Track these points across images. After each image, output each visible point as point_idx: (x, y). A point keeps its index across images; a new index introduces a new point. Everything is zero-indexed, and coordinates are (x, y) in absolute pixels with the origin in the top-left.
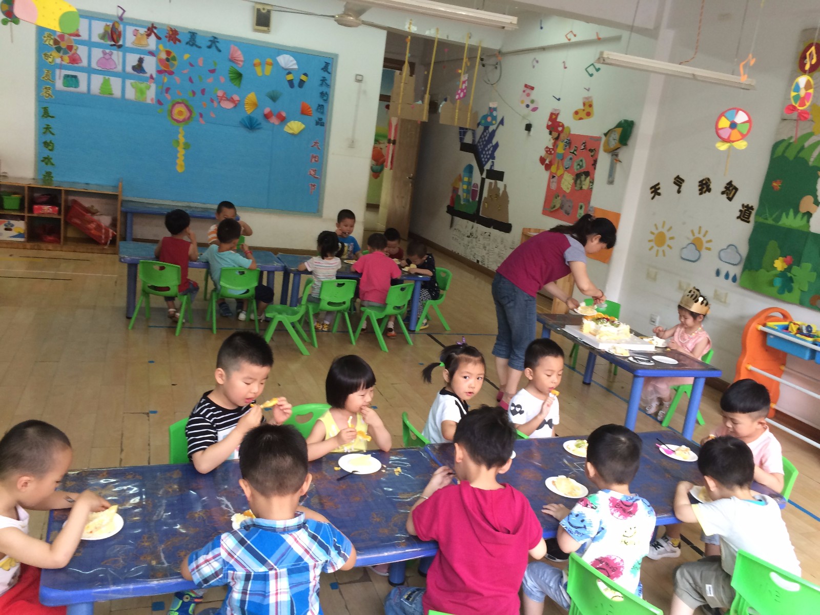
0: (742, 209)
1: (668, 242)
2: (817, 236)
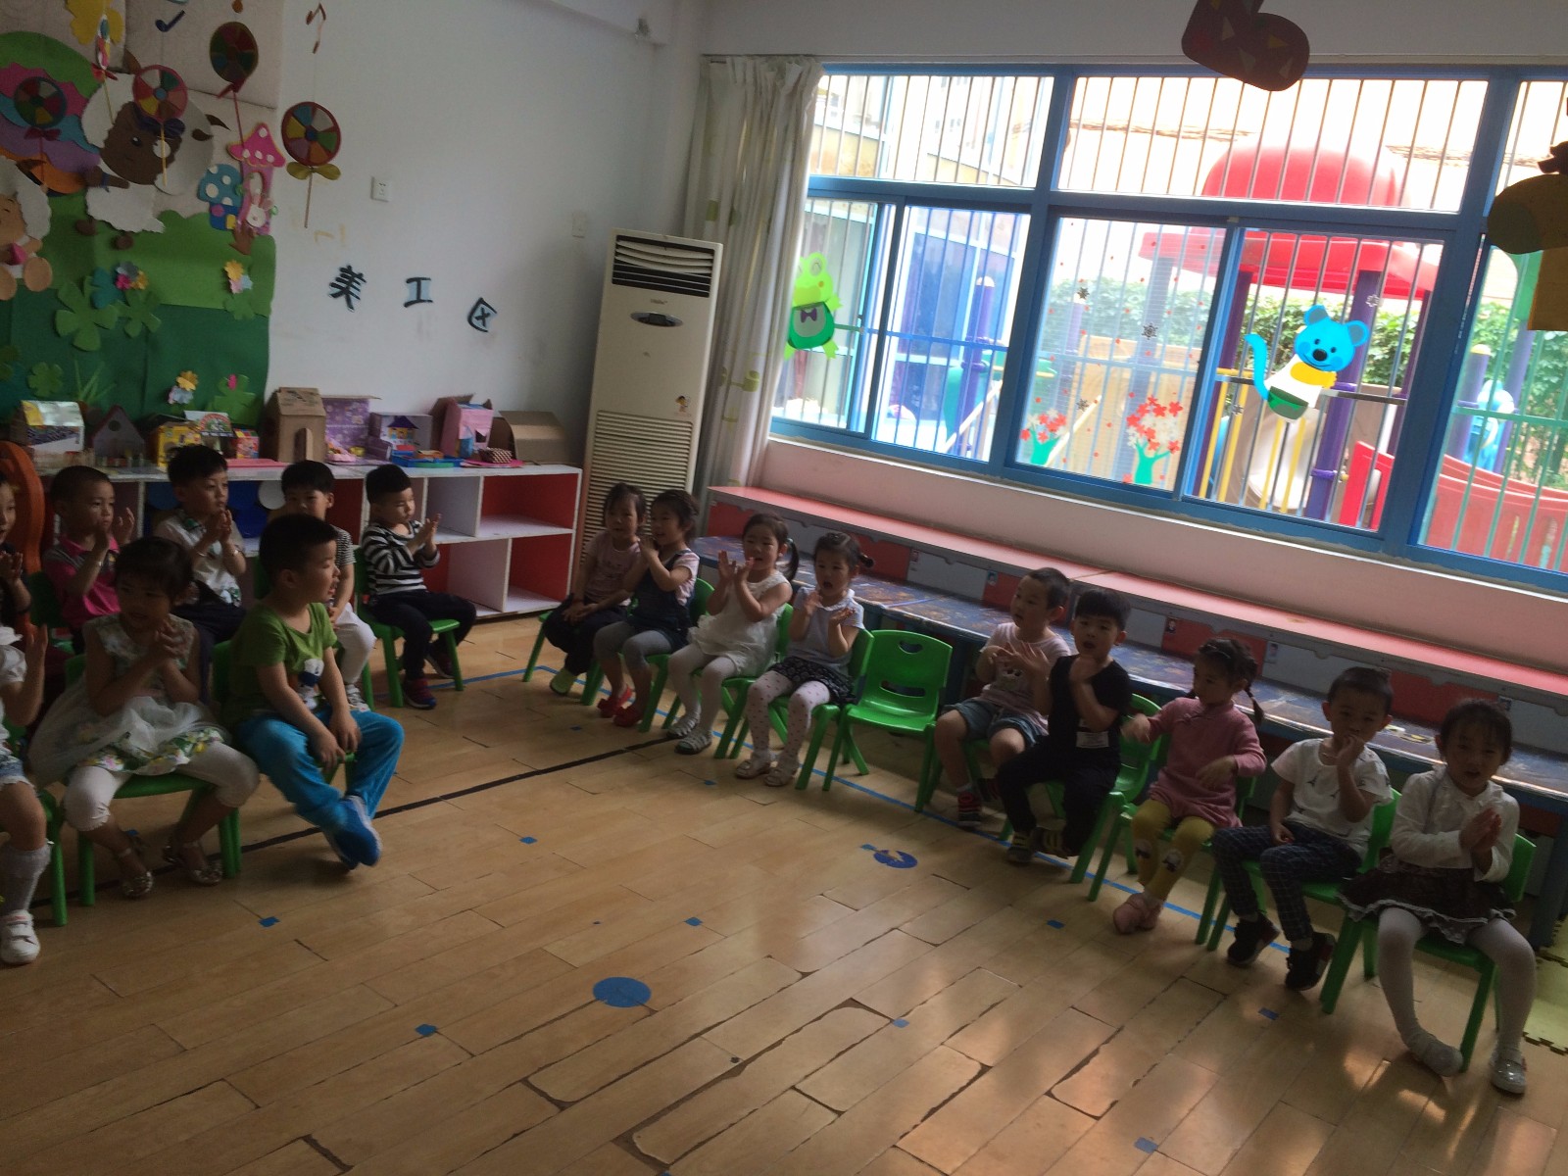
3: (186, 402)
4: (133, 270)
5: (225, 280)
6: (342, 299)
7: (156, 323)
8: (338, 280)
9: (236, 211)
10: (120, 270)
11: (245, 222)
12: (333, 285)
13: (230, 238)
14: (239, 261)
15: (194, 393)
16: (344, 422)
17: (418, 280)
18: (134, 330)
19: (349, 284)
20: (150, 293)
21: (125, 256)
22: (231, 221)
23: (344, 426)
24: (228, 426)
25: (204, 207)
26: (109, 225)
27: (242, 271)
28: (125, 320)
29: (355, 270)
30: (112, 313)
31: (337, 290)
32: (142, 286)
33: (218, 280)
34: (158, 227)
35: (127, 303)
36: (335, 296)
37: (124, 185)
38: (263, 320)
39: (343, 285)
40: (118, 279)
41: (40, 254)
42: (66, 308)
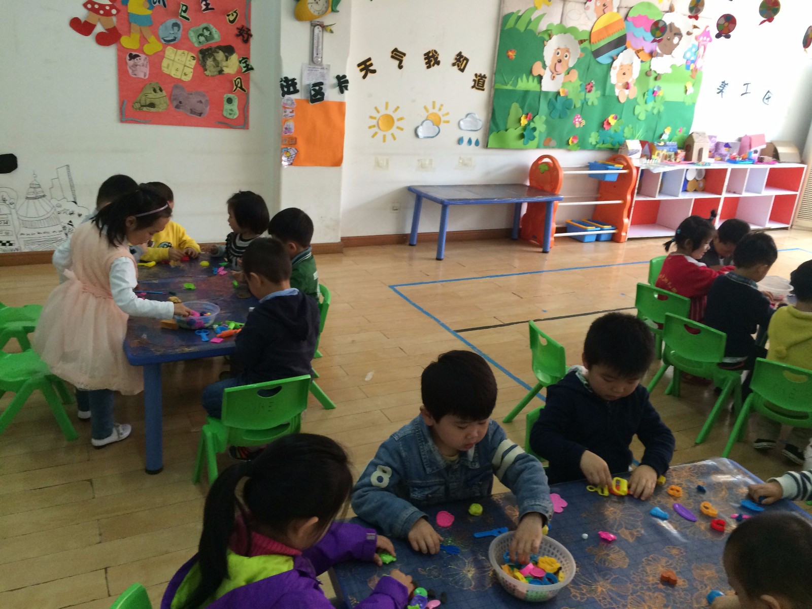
0: (475, 79)
1: (397, 124)
2: (547, 93)
4: (659, 88)
5: (686, 89)
6: (721, 93)
7: (662, 108)
8: (720, 86)
9: (694, 62)
10: (655, 89)
11: (696, 66)
12: (718, 89)
13: (689, 72)
14: (691, 82)
15: (669, 135)
17: (747, 84)
18: (655, 112)
19: (723, 88)
20: (662, 97)
21: (658, 83)
22: (692, 66)
25: (685, 61)
26: (655, 72)
27: (691, 85)
28: (654, 108)
29: (726, 83)
30: (651, 104)
31: (719, 91)
32: (661, 95)
33: (683, 90)
34: (669, 71)
36: (718, 93)
37: (662, 56)
38: (694, 104)
39: (721, 88)
40: (654, 92)
41: (635, 85)
42: (638, 104)
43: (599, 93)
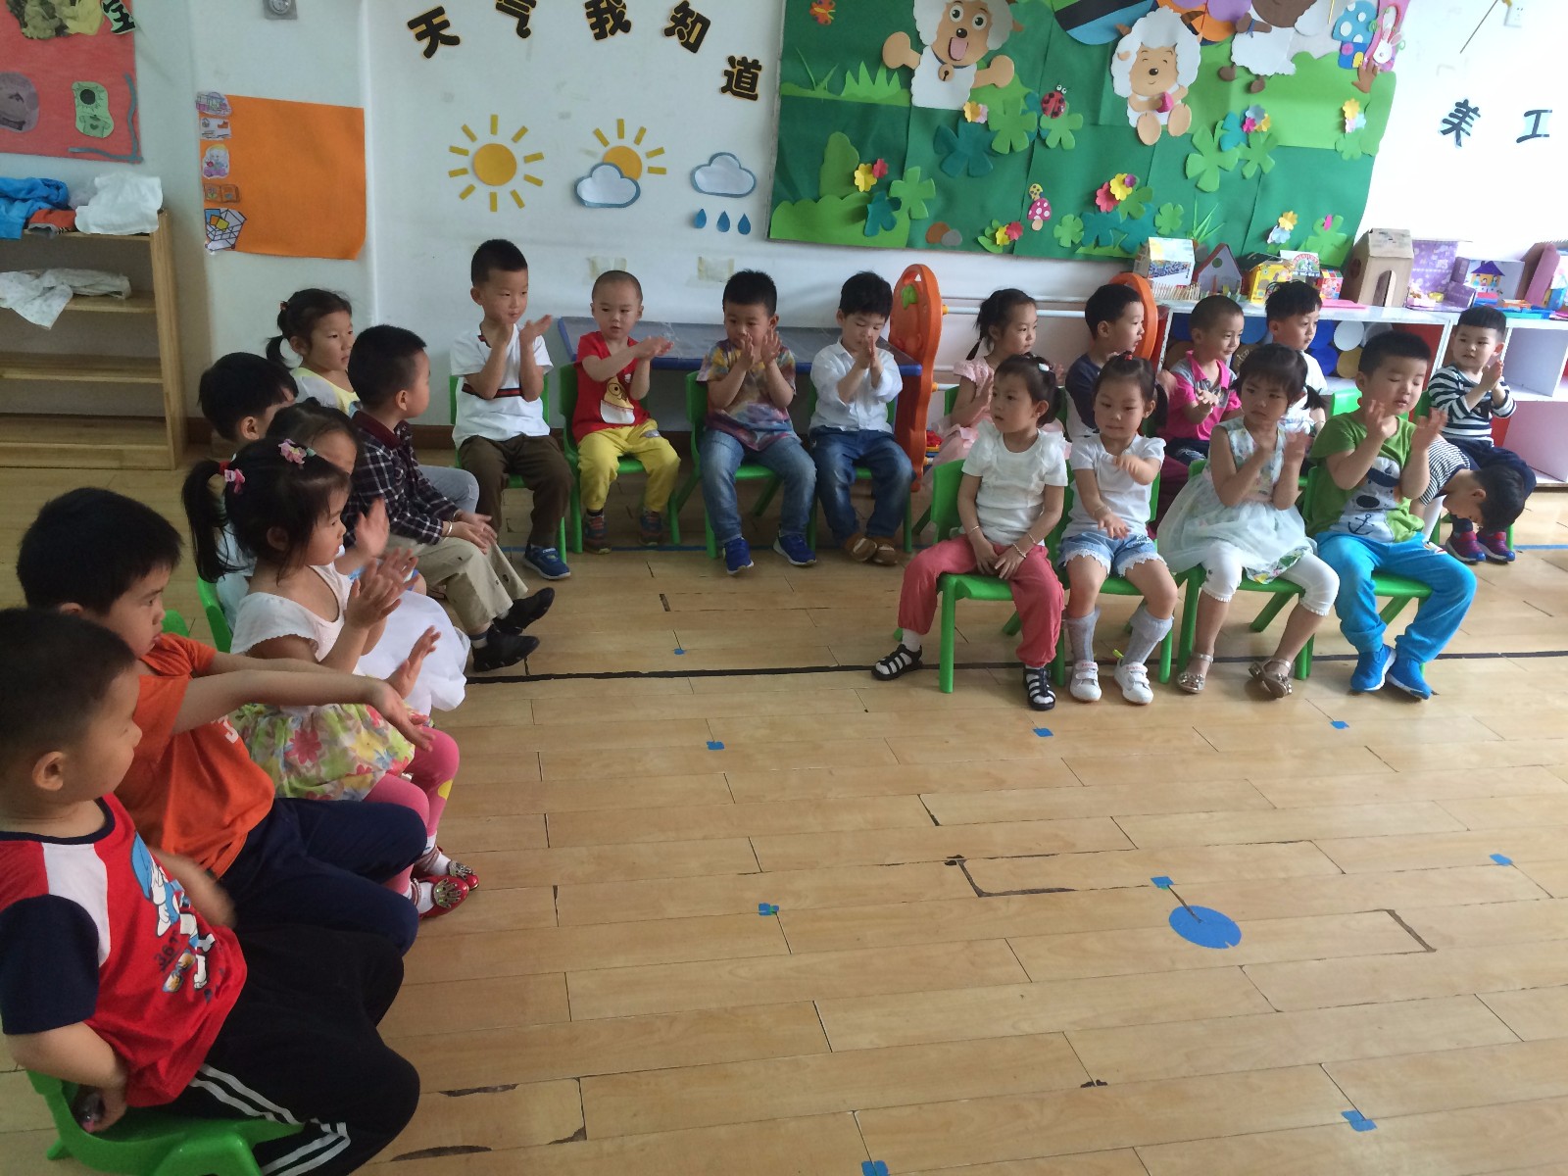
0: (729, 68)
1: (523, 168)
2: (927, 114)
3: (1283, 242)
4: (1260, 113)
5: (1342, 119)
6: (1453, 135)
7: (1270, 164)
8: (1451, 115)
9: (1365, 48)
10: (1248, 114)
11: (1371, 59)
12: (1445, 121)
13: (1352, 75)
14: (1356, 100)
15: (1292, 233)
16: (1427, 266)
17: (1538, 113)
18: (1250, 172)
19: (1462, 120)
20: (1270, 135)
21: (1255, 100)
22: (1358, 59)
23: (1427, 270)
24: (1317, 267)
25: (1335, 46)
27: (1359, 109)
28: (1244, 162)
29: (1473, 103)
30: (1234, 154)
31: (1449, 126)
32: (1265, 129)
33: (1335, 120)
35: (1249, 146)
36: (1445, 132)
38: (1369, 158)
39: (1456, 121)
40: (1244, 123)
41: (1185, 101)
42: (1199, 152)
43: (1080, 120)
